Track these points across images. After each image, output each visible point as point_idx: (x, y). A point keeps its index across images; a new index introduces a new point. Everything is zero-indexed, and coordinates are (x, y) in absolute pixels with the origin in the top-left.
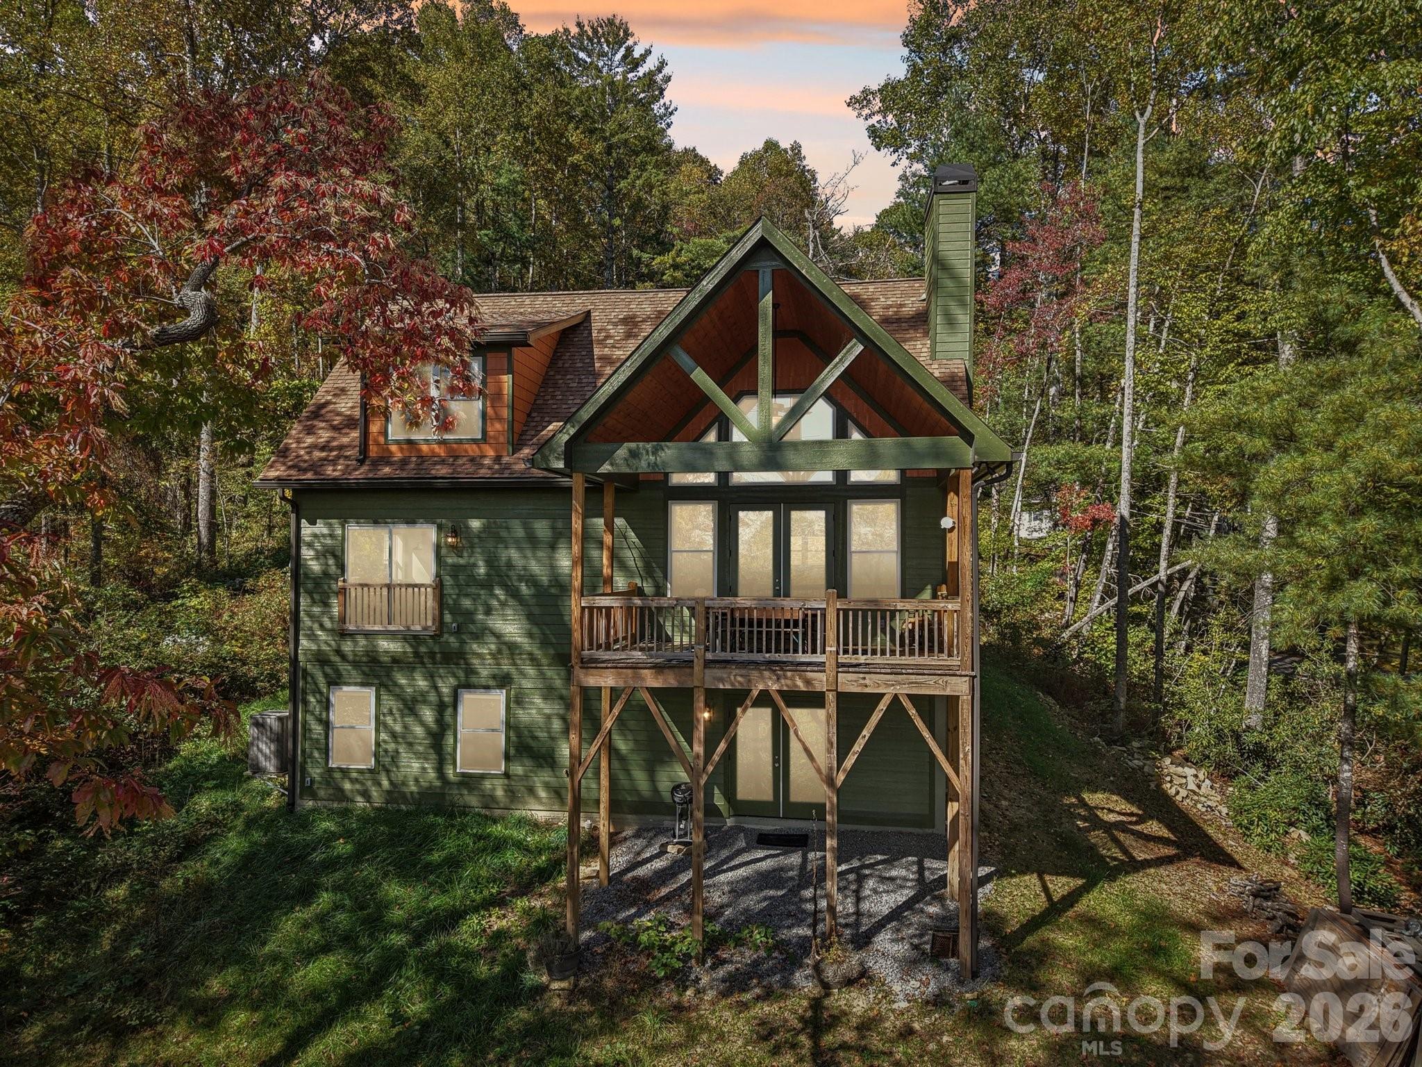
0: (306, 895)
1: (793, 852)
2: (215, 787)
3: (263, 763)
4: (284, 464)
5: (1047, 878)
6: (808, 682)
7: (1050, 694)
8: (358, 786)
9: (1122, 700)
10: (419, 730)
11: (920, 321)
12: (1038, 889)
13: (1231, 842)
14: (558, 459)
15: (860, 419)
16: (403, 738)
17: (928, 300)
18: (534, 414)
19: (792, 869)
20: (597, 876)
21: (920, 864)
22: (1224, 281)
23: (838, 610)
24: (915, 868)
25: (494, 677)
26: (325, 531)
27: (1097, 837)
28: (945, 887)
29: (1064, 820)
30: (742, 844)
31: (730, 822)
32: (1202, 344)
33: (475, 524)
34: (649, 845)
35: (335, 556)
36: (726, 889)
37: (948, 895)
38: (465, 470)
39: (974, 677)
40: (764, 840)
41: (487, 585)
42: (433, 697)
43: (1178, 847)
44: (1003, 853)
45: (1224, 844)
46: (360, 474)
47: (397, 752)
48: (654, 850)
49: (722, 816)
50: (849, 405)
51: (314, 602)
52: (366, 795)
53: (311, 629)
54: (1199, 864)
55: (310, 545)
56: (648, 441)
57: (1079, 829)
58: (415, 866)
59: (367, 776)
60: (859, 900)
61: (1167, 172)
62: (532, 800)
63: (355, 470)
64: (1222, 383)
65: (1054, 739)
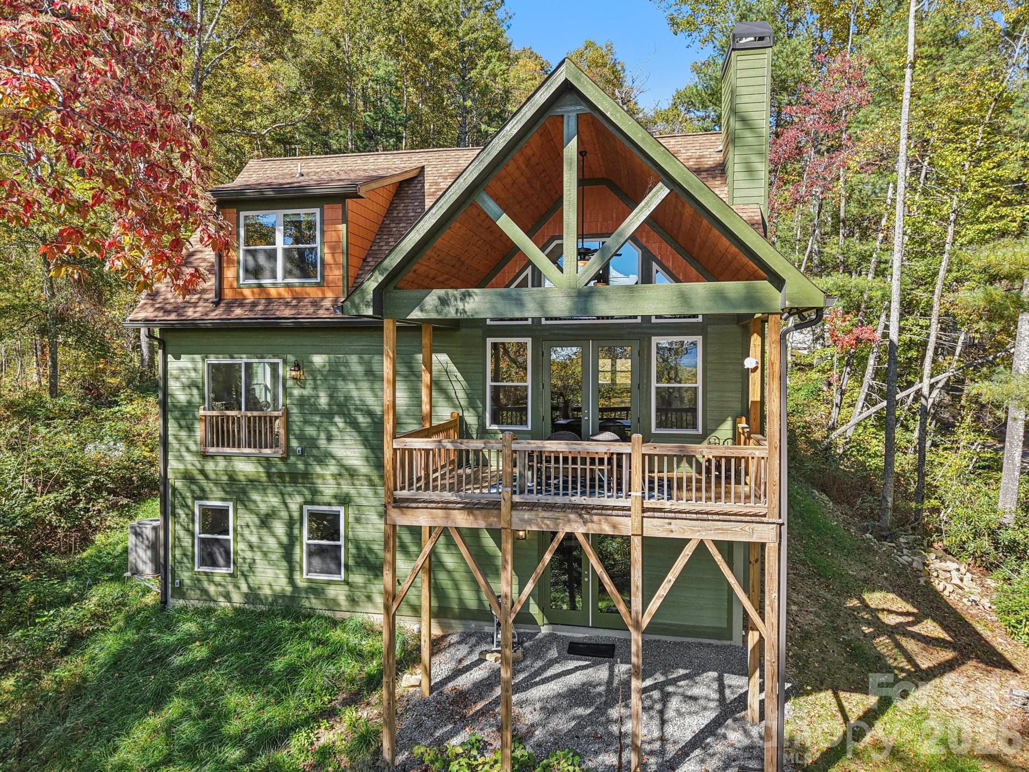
0: (158, 701)
1: (600, 663)
2: (111, 579)
3: (141, 566)
4: (153, 305)
5: (842, 695)
6: (614, 527)
7: (824, 491)
8: (220, 589)
9: (890, 499)
10: (272, 542)
11: (720, 170)
12: (834, 708)
13: (1000, 640)
14: (367, 305)
15: (664, 262)
16: (259, 547)
17: (725, 152)
18: (369, 259)
19: (600, 684)
20: (420, 685)
21: (720, 680)
22: (984, 132)
23: (644, 455)
24: (715, 686)
25: (335, 497)
26: (190, 365)
27: (883, 644)
28: (745, 708)
29: (850, 626)
30: (553, 653)
31: (545, 630)
32: (964, 190)
33: (318, 360)
34: (471, 652)
35: (198, 388)
36: (538, 706)
37: (749, 719)
38: (306, 312)
39: (781, 525)
40: (576, 649)
41: (329, 415)
42: (284, 514)
43: (955, 649)
44: (797, 666)
45: (994, 644)
46: (217, 314)
47: (254, 560)
48: (475, 657)
49: (536, 623)
50: (654, 248)
51: (181, 427)
52: (227, 596)
53: (179, 450)
54: (977, 668)
55: (177, 378)
56: (456, 288)
57: (865, 635)
58: (258, 671)
59: (229, 579)
60: (663, 722)
61: (924, 43)
62: (370, 605)
63: (213, 311)
64: (981, 223)
65: (832, 537)
